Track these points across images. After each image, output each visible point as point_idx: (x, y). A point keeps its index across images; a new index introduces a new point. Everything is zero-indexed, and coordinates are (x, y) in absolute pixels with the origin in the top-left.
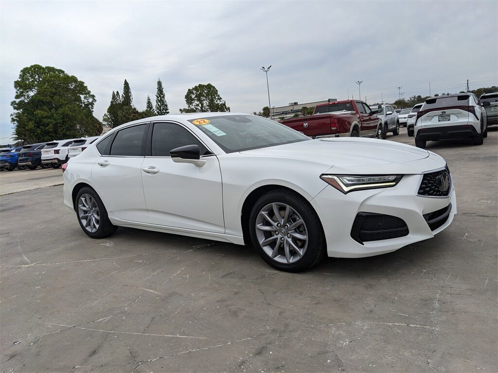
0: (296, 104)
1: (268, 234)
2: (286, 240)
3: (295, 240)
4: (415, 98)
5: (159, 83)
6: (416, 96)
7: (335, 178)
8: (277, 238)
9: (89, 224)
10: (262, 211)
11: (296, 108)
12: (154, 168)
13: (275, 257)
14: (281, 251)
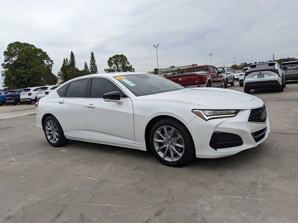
0: (173, 67)
1: (160, 144)
2: (172, 148)
3: (177, 148)
4: (243, 64)
5: (92, 54)
6: (244, 63)
7: (201, 111)
8: (166, 147)
9: (52, 138)
10: (158, 131)
11: (174, 69)
12: (92, 105)
13: (165, 158)
14: (168, 154)
